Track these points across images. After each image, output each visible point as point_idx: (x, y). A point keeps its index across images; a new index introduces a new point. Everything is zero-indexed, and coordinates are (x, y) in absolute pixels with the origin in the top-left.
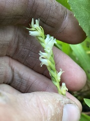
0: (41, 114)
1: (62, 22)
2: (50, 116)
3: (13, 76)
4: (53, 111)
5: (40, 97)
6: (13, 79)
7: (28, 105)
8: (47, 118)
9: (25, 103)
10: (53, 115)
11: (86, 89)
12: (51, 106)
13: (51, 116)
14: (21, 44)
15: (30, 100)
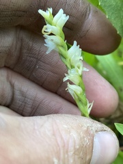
0: (58, 146)
1: (83, 23)
2: (72, 148)
3: (13, 94)
4: (78, 142)
5: (58, 121)
6: (13, 98)
7: (38, 132)
8: (67, 152)
9: (34, 129)
10: (78, 147)
11: (118, 114)
12: (74, 135)
13: (75, 149)
14: (25, 51)
15: (42, 126)
